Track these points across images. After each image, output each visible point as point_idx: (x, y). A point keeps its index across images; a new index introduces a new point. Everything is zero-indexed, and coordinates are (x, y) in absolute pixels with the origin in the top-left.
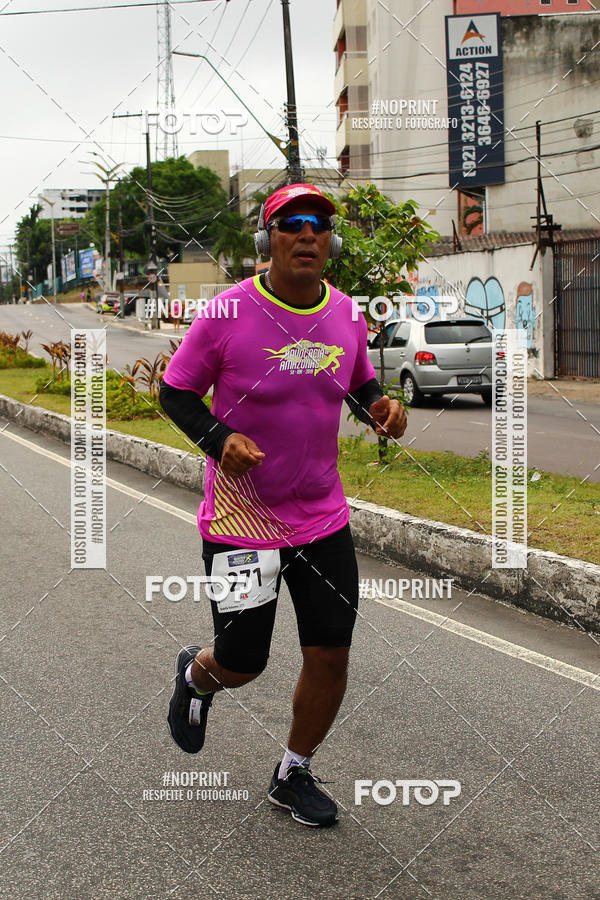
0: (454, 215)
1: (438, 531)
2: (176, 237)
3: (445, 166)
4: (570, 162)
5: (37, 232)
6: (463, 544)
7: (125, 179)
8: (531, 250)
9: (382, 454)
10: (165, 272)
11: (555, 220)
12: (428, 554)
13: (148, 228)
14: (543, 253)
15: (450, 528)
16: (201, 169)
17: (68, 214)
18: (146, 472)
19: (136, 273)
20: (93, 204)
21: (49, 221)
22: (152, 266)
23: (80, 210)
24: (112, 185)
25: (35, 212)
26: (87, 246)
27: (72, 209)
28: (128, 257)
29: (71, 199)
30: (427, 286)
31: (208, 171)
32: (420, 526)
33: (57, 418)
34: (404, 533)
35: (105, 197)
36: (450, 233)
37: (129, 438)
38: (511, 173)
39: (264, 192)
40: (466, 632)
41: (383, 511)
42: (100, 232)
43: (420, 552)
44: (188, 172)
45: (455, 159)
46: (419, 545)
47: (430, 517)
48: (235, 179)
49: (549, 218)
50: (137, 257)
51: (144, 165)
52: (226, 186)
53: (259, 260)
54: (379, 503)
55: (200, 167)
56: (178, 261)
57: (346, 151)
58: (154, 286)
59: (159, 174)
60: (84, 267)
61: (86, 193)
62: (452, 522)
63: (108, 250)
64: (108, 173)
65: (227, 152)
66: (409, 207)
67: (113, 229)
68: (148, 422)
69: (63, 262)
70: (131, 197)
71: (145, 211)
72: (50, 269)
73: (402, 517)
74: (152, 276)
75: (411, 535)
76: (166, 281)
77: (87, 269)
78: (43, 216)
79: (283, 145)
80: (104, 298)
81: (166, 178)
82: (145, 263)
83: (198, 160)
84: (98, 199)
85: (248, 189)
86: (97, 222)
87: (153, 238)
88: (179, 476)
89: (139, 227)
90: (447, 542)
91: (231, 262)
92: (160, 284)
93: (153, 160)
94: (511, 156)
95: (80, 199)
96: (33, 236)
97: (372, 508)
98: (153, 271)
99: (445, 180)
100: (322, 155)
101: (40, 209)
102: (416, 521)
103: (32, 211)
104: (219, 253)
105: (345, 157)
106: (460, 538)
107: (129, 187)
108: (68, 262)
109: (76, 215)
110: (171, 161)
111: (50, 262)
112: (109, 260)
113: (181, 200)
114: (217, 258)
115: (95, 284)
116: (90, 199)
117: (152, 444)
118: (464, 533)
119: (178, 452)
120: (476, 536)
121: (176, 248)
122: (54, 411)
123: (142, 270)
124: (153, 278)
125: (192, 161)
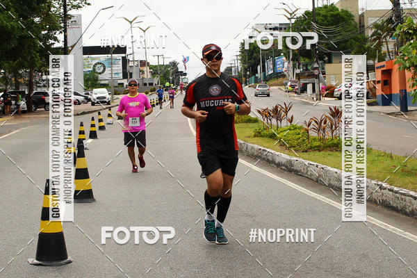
2: (329, 49)
5: (252, 47)
7: (300, 17)
10: (323, 69)
16: (343, 11)
19: (307, 70)
22: (316, 65)
24: (293, 21)
26: (279, 55)
28: (302, 60)
29: (270, 29)
31: (347, 12)
35: (289, 27)
39: (379, 23)
42: (287, 47)
44: (336, 13)
48: (362, 16)
50: (307, 60)
52: (357, 20)
53: (376, 61)
55: (342, 9)
56: (330, 62)
58: (317, 77)
59: (319, 14)
60: (278, 66)
61: (278, 26)
63: (291, 57)
64: (291, 14)
69: (266, 64)
72: (259, 68)
76: (324, 73)
77: (279, 68)
80: (289, 84)
81: (323, 16)
82: (312, 63)
83: (341, 6)
84: (285, 29)
85: (369, 21)
92: (321, 75)
93: (316, 6)
95: (275, 29)
98: (316, 68)
107: (302, 21)
108: (269, 64)
110: (326, 7)
111: (259, 64)
112: (291, 62)
115: (284, 76)
116: (281, 29)
121: (329, 55)
122: (264, 147)
123: (309, 68)
124: (316, 72)
125: (338, 6)
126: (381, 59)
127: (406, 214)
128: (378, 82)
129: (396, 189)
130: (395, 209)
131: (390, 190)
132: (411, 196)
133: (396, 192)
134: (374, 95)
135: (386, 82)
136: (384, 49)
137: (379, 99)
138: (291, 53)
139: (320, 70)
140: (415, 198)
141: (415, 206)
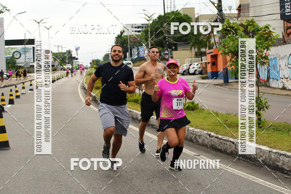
0: (282, 30)
1: (283, 155)
2: (175, 41)
3: (279, 11)
5: (123, 40)
7: (156, 19)
9: (259, 123)
10: (172, 54)
12: (280, 164)
13: (165, 38)
15: (288, 154)
16: (184, 15)
17: (134, 33)
20: (144, 29)
21: (127, 36)
22: (166, 52)
23: (139, 32)
24: (151, 22)
25: (122, 33)
26: (142, 45)
27: (136, 31)
29: (135, 27)
30: (273, 57)
31: (187, 16)
32: (276, 153)
33: (132, 112)
34: (270, 156)
35: (148, 26)
36: (281, 37)
41: (261, 147)
42: (147, 40)
43: (276, 163)
44: (180, 16)
45: (282, 8)
46: (276, 161)
47: (280, 149)
48: (198, 18)
50: (161, 48)
51: (163, 14)
52: (194, 21)
53: (207, 49)
54: (259, 144)
55: (184, 14)
56: (176, 49)
57: (240, 6)
59: (169, 17)
60: (140, 53)
61: (141, 25)
62: (289, 151)
63: (149, 46)
64: (149, 17)
65: (194, 8)
66: (267, 27)
69: (133, 51)
70: (158, 27)
71: (164, 31)
72: (128, 54)
73: (268, 149)
74: (167, 56)
75: (273, 156)
76: (172, 58)
77: (142, 54)
78: (125, 34)
79: (216, 5)
82: (164, 51)
83: (183, 11)
84: (145, 27)
86: (145, 36)
87: (167, 41)
89: (161, 37)
90: (287, 159)
91: (196, 50)
93: (166, 12)
95: (138, 27)
96: (121, 42)
98: (167, 54)
99: (279, 16)
100: (230, 8)
101: (124, 31)
102: (275, 151)
103: (121, 32)
104: (192, 46)
105: (240, 9)
107: (157, 22)
108: (135, 51)
109: (137, 33)
110: (173, 12)
111: (128, 51)
114: (191, 49)
115: (144, 59)
116: (143, 27)
121: (175, 45)
122: (131, 109)
123: (162, 54)
124: (167, 57)
125: (181, 12)
126: (210, 48)
127: (227, 154)
128: (208, 63)
129: (220, 137)
130: (219, 151)
131: (216, 137)
132: (231, 141)
133: (221, 139)
134: (206, 72)
135: (214, 63)
136: (212, 41)
137: (209, 75)
138: (150, 44)
139: (169, 55)
140: (233, 143)
141: (234, 148)
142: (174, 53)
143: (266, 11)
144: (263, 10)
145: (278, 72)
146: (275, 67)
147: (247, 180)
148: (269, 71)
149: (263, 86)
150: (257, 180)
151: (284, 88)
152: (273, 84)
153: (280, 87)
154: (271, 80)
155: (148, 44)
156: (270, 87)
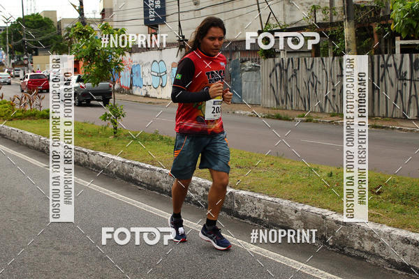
2: (36, 46)
3: (143, 16)
4: (191, 14)
6: (147, 171)
8: (176, 49)
9: (115, 133)
10: (32, 59)
11: (186, 38)
12: (133, 175)
13: (24, 42)
14: (181, 50)
15: (142, 164)
16: (45, 18)
18: (18, 142)
19: (20, 60)
22: (25, 57)
24: (9, 25)
28: (16, 53)
30: (136, 64)
31: (48, 19)
32: (129, 163)
34: (123, 167)
35: (6, 29)
37: (10, 128)
38: (168, 19)
39: (70, 27)
40: (149, 209)
41: (114, 157)
42: (5, 43)
43: (130, 174)
44: (40, 19)
45: (146, 13)
46: (129, 172)
47: (133, 159)
48: (60, 22)
49: (183, 37)
50: (20, 53)
52: (56, 25)
54: (113, 154)
56: (37, 54)
57: (104, 10)
58: (26, 65)
59: (28, 20)
62: (142, 161)
63: (8, 51)
64: (7, 20)
65: (55, 11)
67: (10, 42)
68: (19, 121)
71: (22, 35)
73: (121, 159)
75: (126, 167)
76: (32, 63)
79: (77, 8)
80: (6, 70)
81: (31, 21)
82: (23, 55)
83: (44, 14)
84: (3, 30)
85: (64, 26)
86: (3, 39)
87: (25, 46)
88: (30, 143)
89: (20, 41)
90: (141, 170)
92: (30, 64)
94: (168, 12)
97: (109, 156)
98: (26, 59)
105: (103, 13)
106: (146, 168)
110: (33, 15)
112: (8, 55)
113: (38, 30)
115: (3, 65)
116: (1, 30)
117: (20, 131)
118: (148, 166)
119: (31, 134)
120: (152, 167)
121: (36, 50)
123: (22, 59)
124: (26, 62)
125: (42, 15)
132: (83, 152)
138: (8, 48)
139: (29, 61)
140: (86, 153)
141: (86, 159)
142: (34, 58)
143: (129, 16)
144: (128, 15)
145: (141, 79)
146: (138, 74)
147: (97, 193)
148: (132, 78)
149: (126, 93)
150: (109, 193)
151: (147, 96)
152: (136, 91)
153: (144, 94)
154: (134, 88)
155: (6, 48)
156: (133, 94)
